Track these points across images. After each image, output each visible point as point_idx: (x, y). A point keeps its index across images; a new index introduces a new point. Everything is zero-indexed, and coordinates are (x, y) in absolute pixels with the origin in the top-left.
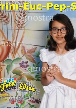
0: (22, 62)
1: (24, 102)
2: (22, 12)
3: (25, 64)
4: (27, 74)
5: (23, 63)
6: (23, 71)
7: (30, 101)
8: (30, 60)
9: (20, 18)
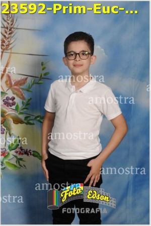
0: (6, 98)
1: (8, 154)
2: (7, 28)
3: (11, 101)
4: (13, 115)
5: (7, 100)
6: (7, 111)
7: (17, 152)
8: (17, 95)
9: (5, 36)
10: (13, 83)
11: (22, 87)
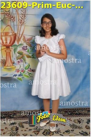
0: (23, 47)
1: (25, 71)
2: (23, 14)
3: (25, 48)
4: (27, 54)
6: (24, 52)
7: (28, 70)
8: (28, 45)
9: (22, 18)
10: (26, 40)
11: (30, 41)
